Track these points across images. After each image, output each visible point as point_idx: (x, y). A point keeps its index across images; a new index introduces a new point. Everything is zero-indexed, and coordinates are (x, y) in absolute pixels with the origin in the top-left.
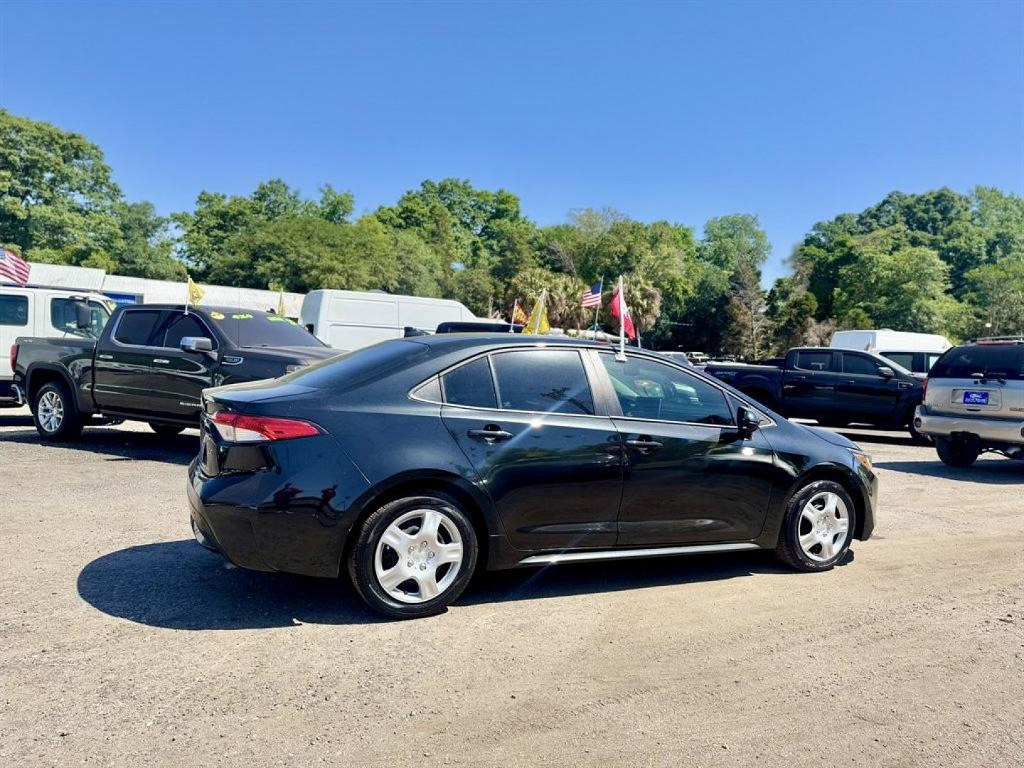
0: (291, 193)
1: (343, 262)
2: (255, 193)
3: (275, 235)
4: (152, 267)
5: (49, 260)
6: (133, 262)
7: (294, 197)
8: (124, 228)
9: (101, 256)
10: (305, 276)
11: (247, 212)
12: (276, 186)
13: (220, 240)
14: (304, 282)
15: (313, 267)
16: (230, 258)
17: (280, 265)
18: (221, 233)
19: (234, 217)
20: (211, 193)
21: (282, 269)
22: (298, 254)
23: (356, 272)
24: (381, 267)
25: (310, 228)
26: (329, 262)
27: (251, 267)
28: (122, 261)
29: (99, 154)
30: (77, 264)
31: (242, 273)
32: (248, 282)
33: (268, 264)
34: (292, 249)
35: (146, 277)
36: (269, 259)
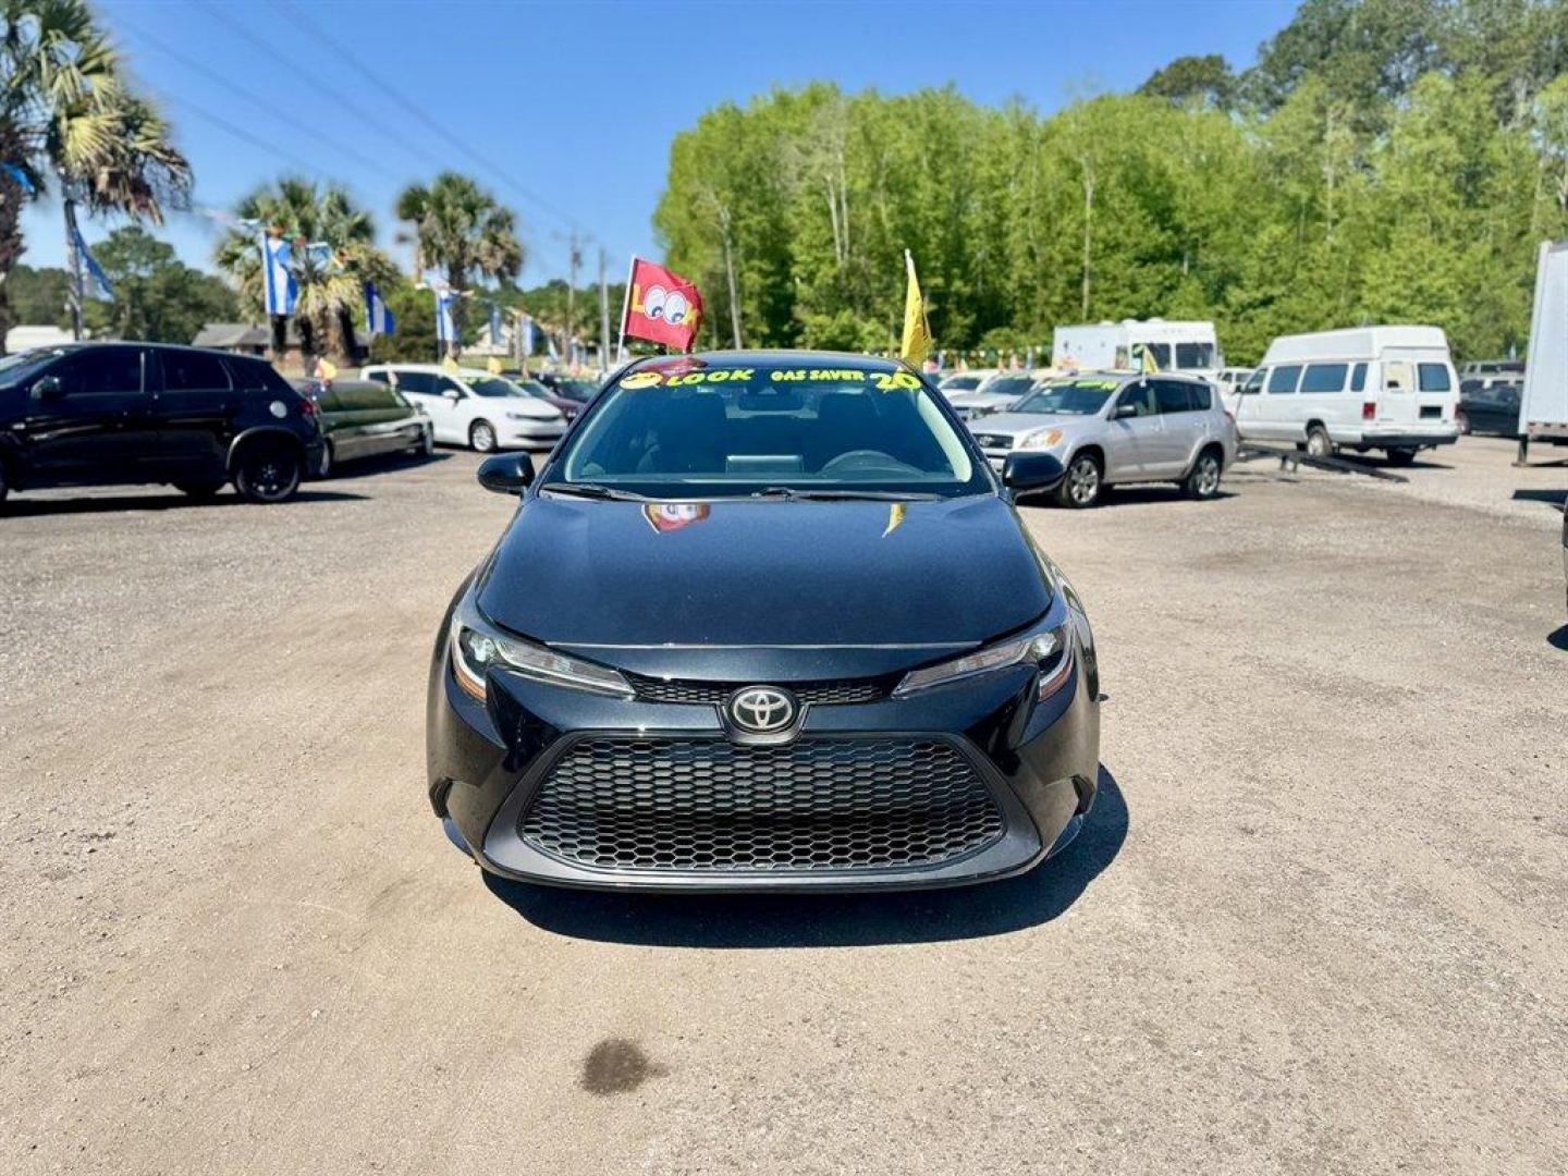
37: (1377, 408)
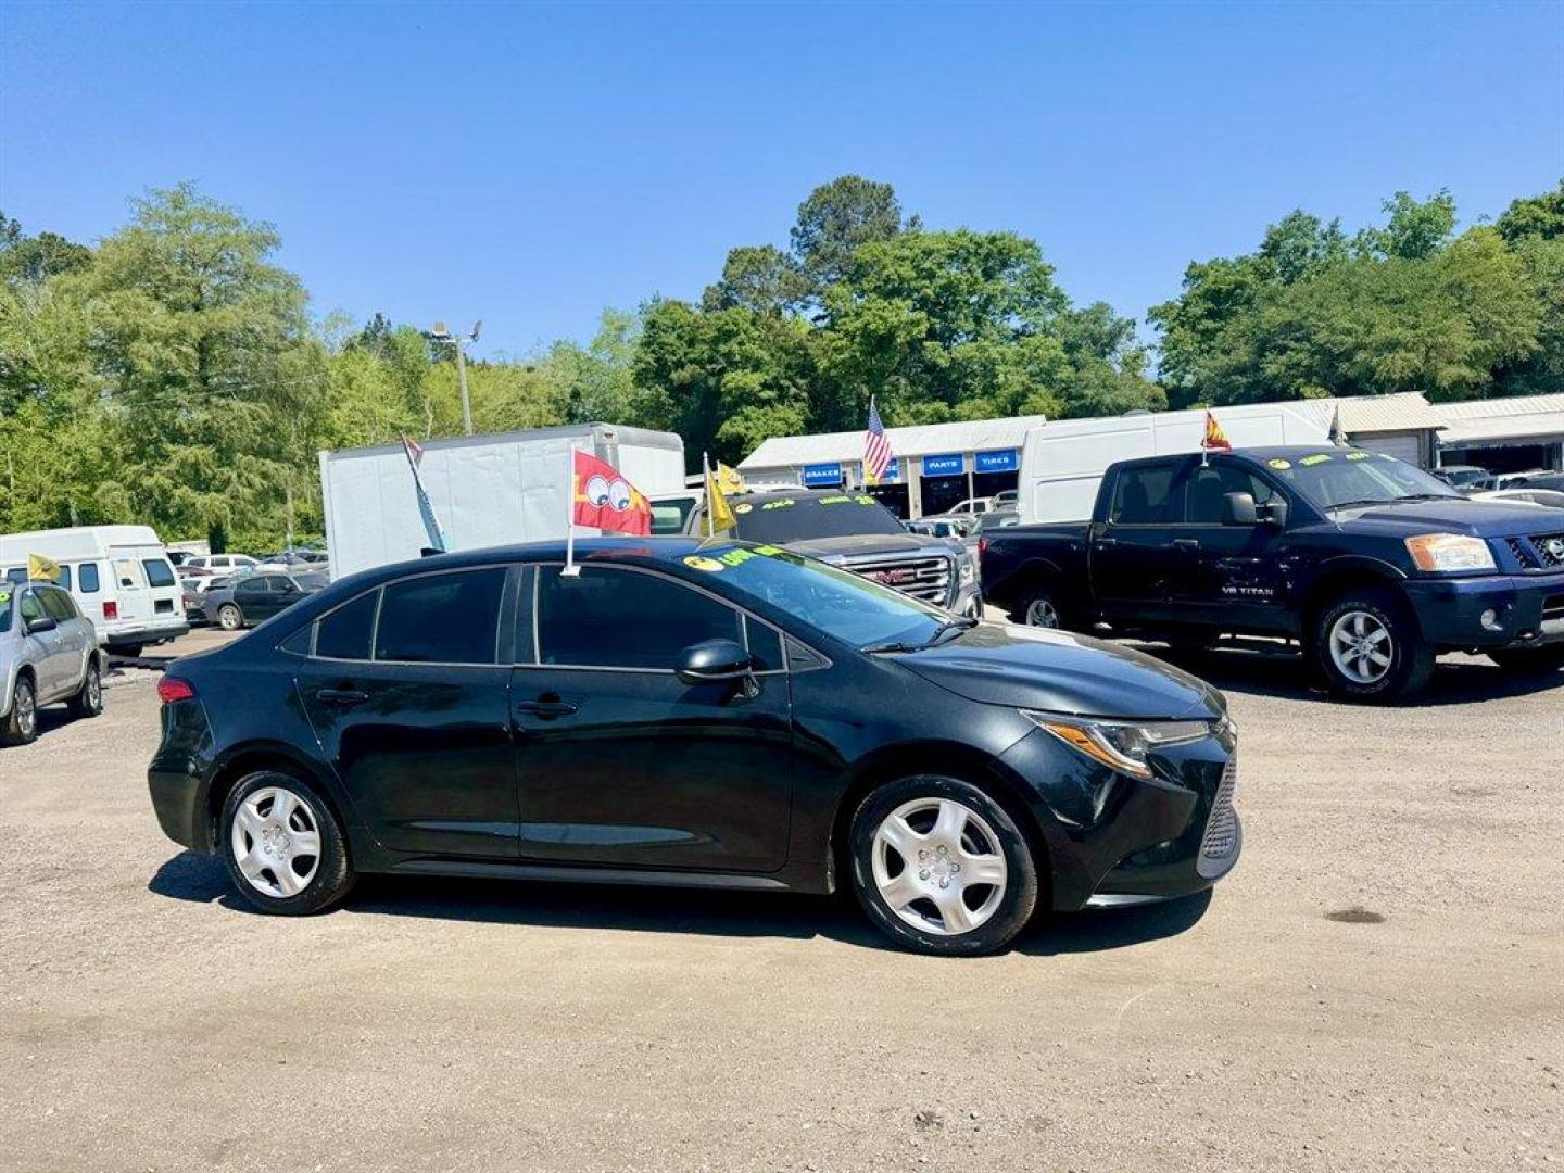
0: (1324, 227)
1: (1414, 327)
2: (1263, 247)
3: (1293, 308)
4: (1107, 399)
5: (977, 414)
6: (1082, 397)
7: (1332, 233)
8: (1070, 348)
9: (1042, 397)
10: (1344, 367)
11: (1250, 279)
12: (1298, 224)
13: (1208, 335)
14: (1345, 376)
15: (1360, 347)
16: (1222, 360)
17: (1301, 356)
18: (1210, 324)
19: (1230, 293)
20: (1203, 261)
21: (1305, 363)
22: (1333, 330)
23: (1441, 339)
24: (1495, 319)
25: (1354, 280)
26: (1390, 333)
27: (1256, 368)
28: (1070, 397)
29: (1035, 253)
30: (1014, 413)
31: (1243, 380)
32: (1253, 393)
33: (1284, 358)
34: (1322, 324)
35: (1102, 415)
36: (1283, 350)
37: (118, 607)
